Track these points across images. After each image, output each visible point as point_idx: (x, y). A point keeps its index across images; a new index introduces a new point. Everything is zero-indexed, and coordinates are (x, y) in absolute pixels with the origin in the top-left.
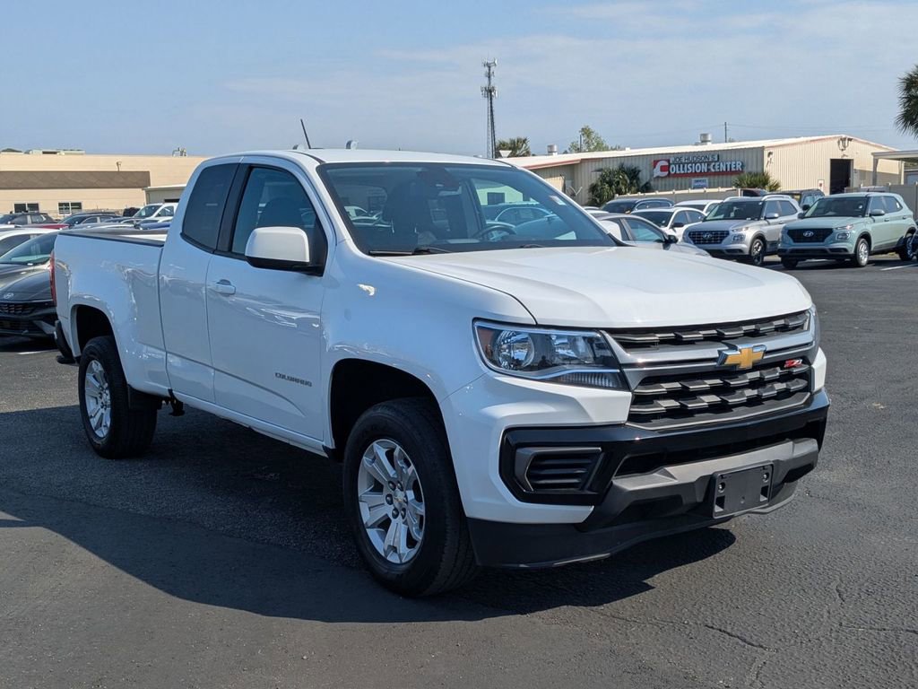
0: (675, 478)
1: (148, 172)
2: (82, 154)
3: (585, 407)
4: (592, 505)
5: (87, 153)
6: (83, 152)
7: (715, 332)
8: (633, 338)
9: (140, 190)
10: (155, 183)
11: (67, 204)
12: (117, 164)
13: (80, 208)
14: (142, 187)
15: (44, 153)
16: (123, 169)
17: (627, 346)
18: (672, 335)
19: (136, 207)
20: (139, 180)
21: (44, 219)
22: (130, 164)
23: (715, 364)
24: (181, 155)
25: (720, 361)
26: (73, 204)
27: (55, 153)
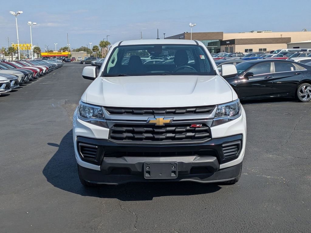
0: (126, 161)
1: (291, 38)
2: (271, 32)
3: (93, 132)
4: (99, 166)
5: (272, 32)
6: (271, 31)
7: (152, 111)
8: (113, 110)
9: (285, 44)
10: (292, 41)
11: (262, 49)
12: (281, 35)
13: (266, 50)
14: (286, 43)
15: (258, 32)
16: (283, 37)
17: (112, 113)
18: (132, 110)
19: (274, 50)
20: (287, 41)
21: (242, 55)
22: (285, 35)
23: (145, 122)
24: (305, 31)
25: (147, 122)
26: (264, 49)
27: (261, 32)
